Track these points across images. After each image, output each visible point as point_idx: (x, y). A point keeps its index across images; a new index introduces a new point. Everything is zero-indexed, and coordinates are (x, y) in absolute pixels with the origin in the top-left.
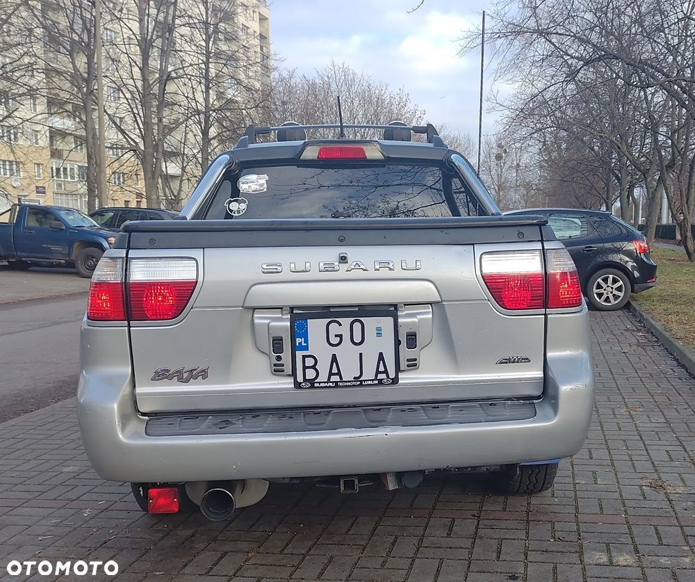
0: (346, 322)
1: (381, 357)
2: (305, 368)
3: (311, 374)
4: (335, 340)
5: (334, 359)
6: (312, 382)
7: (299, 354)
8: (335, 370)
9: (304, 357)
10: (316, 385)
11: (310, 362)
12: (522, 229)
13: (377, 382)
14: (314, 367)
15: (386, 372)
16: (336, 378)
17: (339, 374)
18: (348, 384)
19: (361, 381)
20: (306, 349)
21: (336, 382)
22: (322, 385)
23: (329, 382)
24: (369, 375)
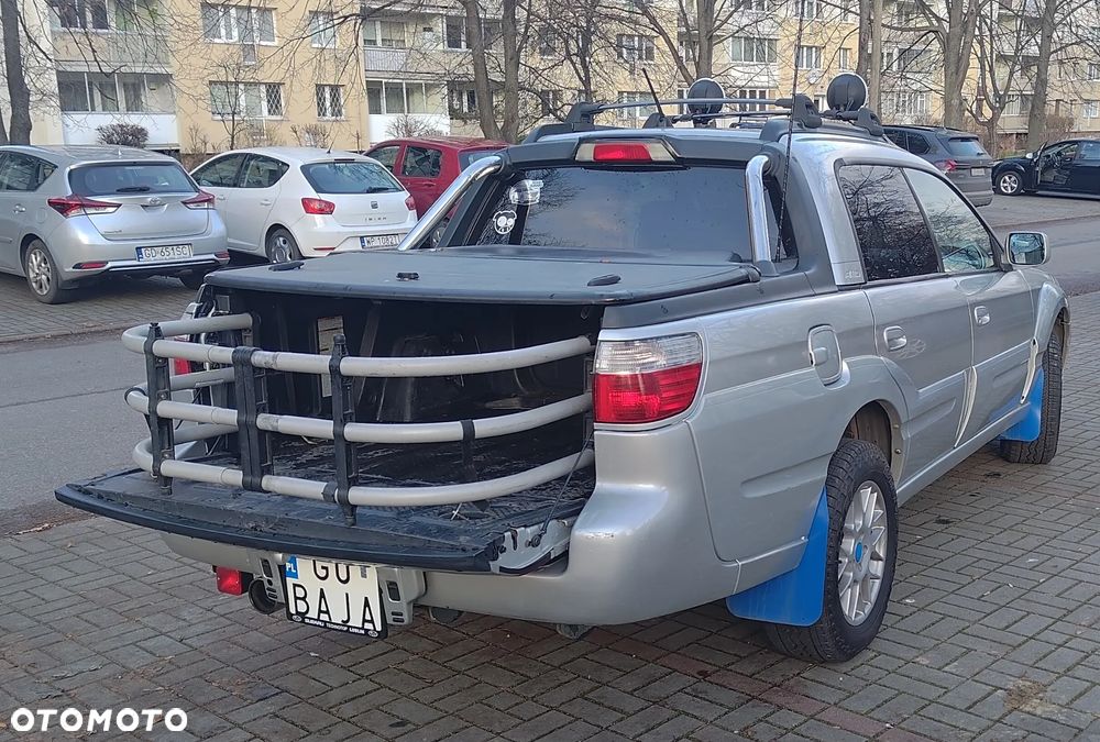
1: (367, 604)
2: (296, 598)
3: (302, 607)
4: (322, 573)
5: (322, 595)
6: (303, 615)
7: (290, 581)
8: (324, 608)
9: (295, 585)
10: (307, 621)
11: (300, 593)
13: (362, 632)
14: (304, 599)
15: (372, 621)
16: (324, 617)
17: (327, 612)
18: (335, 627)
19: (349, 627)
20: (295, 576)
21: (325, 622)
22: (312, 622)
23: (318, 620)
24: (356, 621)
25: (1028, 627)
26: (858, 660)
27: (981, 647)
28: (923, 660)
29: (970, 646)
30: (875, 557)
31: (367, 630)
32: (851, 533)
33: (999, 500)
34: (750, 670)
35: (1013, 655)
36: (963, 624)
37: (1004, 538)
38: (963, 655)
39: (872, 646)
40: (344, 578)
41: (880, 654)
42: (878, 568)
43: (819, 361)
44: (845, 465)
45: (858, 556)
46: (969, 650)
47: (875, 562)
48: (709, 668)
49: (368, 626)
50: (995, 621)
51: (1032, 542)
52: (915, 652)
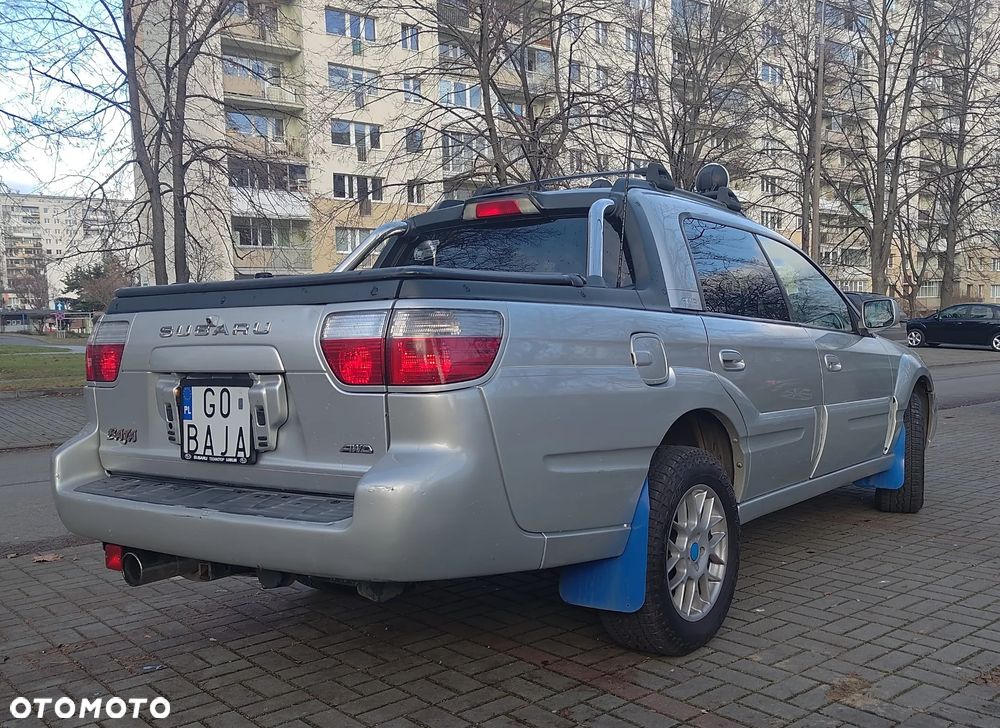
0: (217, 390)
1: (241, 432)
2: (190, 438)
3: (193, 446)
4: (209, 410)
5: (209, 430)
6: (192, 453)
7: (186, 422)
8: (209, 444)
9: (189, 426)
10: (195, 457)
11: (193, 432)
12: (378, 284)
13: (235, 460)
14: (195, 438)
15: (243, 450)
16: (208, 452)
17: (211, 447)
18: (216, 459)
19: (226, 457)
20: (190, 417)
21: (209, 456)
22: (199, 458)
23: (204, 455)
24: (232, 452)
25: (866, 633)
26: (693, 656)
27: (815, 648)
28: (757, 658)
29: (806, 646)
30: (713, 559)
31: (239, 459)
32: (684, 531)
33: (865, 538)
34: (590, 661)
35: (847, 656)
36: (802, 629)
37: (862, 565)
38: (796, 654)
39: (711, 644)
40: (225, 412)
41: (717, 651)
42: (718, 571)
43: (641, 361)
44: (674, 465)
45: (693, 554)
46: (804, 650)
47: (716, 566)
48: (550, 659)
49: (241, 454)
50: (836, 628)
51: (888, 568)
52: (751, 651)
